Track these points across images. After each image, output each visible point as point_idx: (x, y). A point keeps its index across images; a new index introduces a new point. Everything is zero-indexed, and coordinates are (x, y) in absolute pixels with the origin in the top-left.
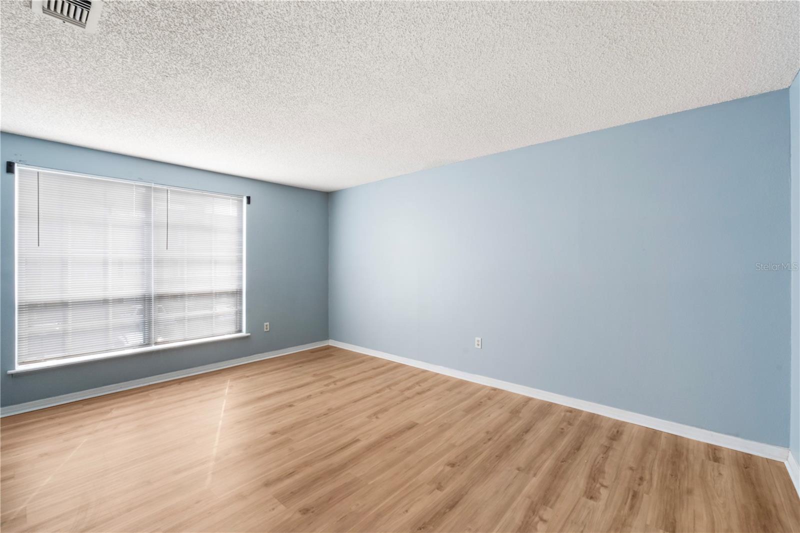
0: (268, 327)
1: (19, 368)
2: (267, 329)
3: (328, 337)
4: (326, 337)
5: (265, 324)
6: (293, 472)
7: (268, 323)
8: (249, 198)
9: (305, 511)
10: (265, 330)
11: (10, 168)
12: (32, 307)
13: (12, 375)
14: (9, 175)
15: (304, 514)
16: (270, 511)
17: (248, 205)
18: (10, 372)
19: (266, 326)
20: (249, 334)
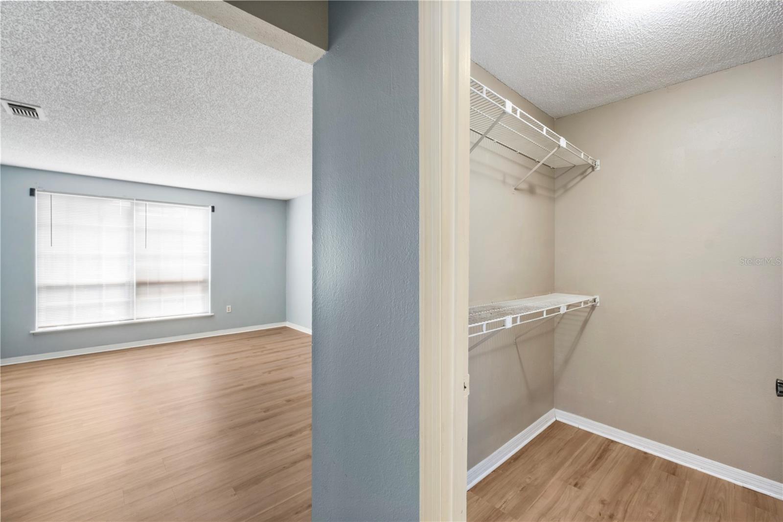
0: (230, 309)
1: (37, 330)
2: (229, 310)
3: (286, 319)
4: (284, 319)
5: (228, 306)
7: (230, 306)
8: (213, 208)
10: (228, 311)
11: (32, 192)
12: (49, 288)
13: (33, 334)
14: (32, 198)
17: (213, 213)
18: (32, 332)
19: (229, 308)
20: (213, 314)
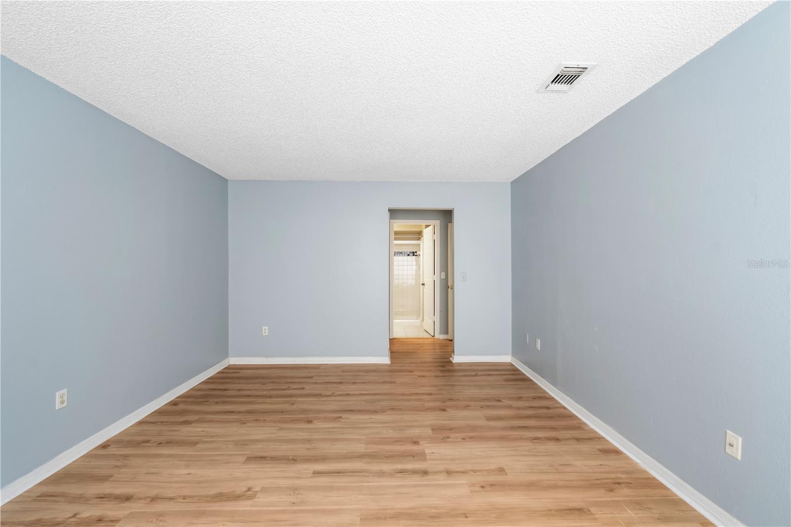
6: (399, 472)
9: (416, 443)
15: (417, 442)
16: (435, 453)
